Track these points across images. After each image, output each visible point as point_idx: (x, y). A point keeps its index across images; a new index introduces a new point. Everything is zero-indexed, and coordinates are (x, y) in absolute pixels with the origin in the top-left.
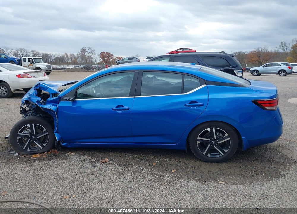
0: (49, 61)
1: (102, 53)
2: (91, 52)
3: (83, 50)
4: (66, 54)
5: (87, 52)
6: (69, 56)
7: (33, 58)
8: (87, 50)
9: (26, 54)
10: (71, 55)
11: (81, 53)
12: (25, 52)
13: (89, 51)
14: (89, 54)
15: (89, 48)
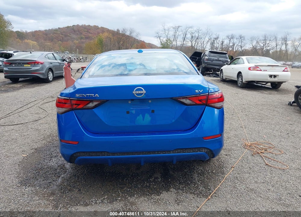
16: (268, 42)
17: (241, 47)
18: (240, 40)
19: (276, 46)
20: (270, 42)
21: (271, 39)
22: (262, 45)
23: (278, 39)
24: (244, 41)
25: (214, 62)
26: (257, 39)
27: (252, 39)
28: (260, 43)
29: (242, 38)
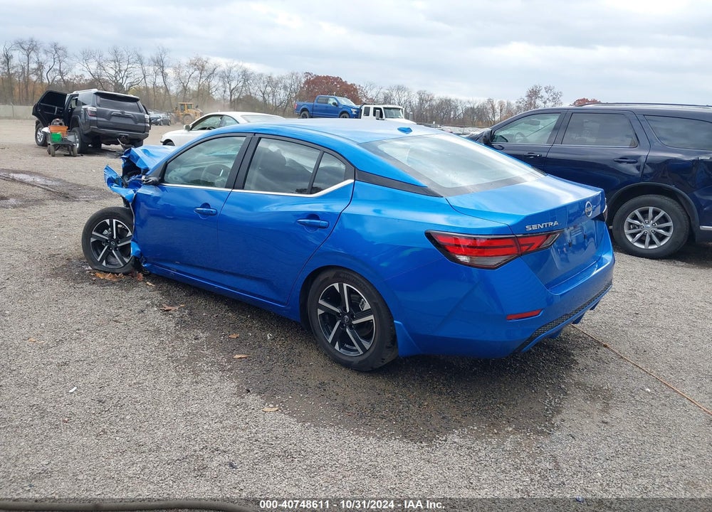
0: (452, 116)
1: (578, 100)
2: (551, 98)
3: (534, 94)
4: (490, 101)
5: (542, 97)
6: (497, 106)
7: (385, 108)
8: (543, 93)
9: (406, 98)
10: (501, 104)
11: (526, 99)
12: (406, 94)
13: (546, 95)
14: (545, 103)
15: (548, 89)
16: (125, 67)
17: (61, 73)
18: (56, 56)
19: (144, 77)
20: (129, 66)
21: (131, 61)
22: (112, 72)
23: (145, 61)
24: (66, 59)
25: (114, 120)
26: (97, 57)
27: (87, 56)
28: (106, 68)
29: (60, 52)
